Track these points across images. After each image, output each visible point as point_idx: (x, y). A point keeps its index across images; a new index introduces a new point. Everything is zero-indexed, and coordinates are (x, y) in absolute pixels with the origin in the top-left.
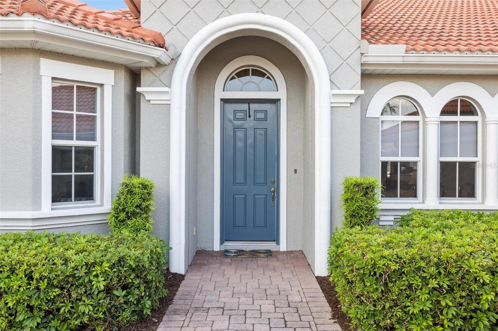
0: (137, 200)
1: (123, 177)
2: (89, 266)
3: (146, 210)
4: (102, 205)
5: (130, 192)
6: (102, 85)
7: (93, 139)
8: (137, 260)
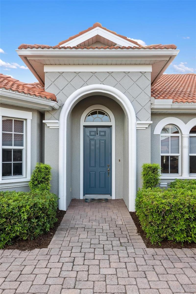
0: (43, 175)
1: (36, 164)
2: (20, 208)
3: (48, 179)
4: (26, 177)
5: (40, 171)
6: (26, 120)
7: (22, 145)
8: (43, 204)
